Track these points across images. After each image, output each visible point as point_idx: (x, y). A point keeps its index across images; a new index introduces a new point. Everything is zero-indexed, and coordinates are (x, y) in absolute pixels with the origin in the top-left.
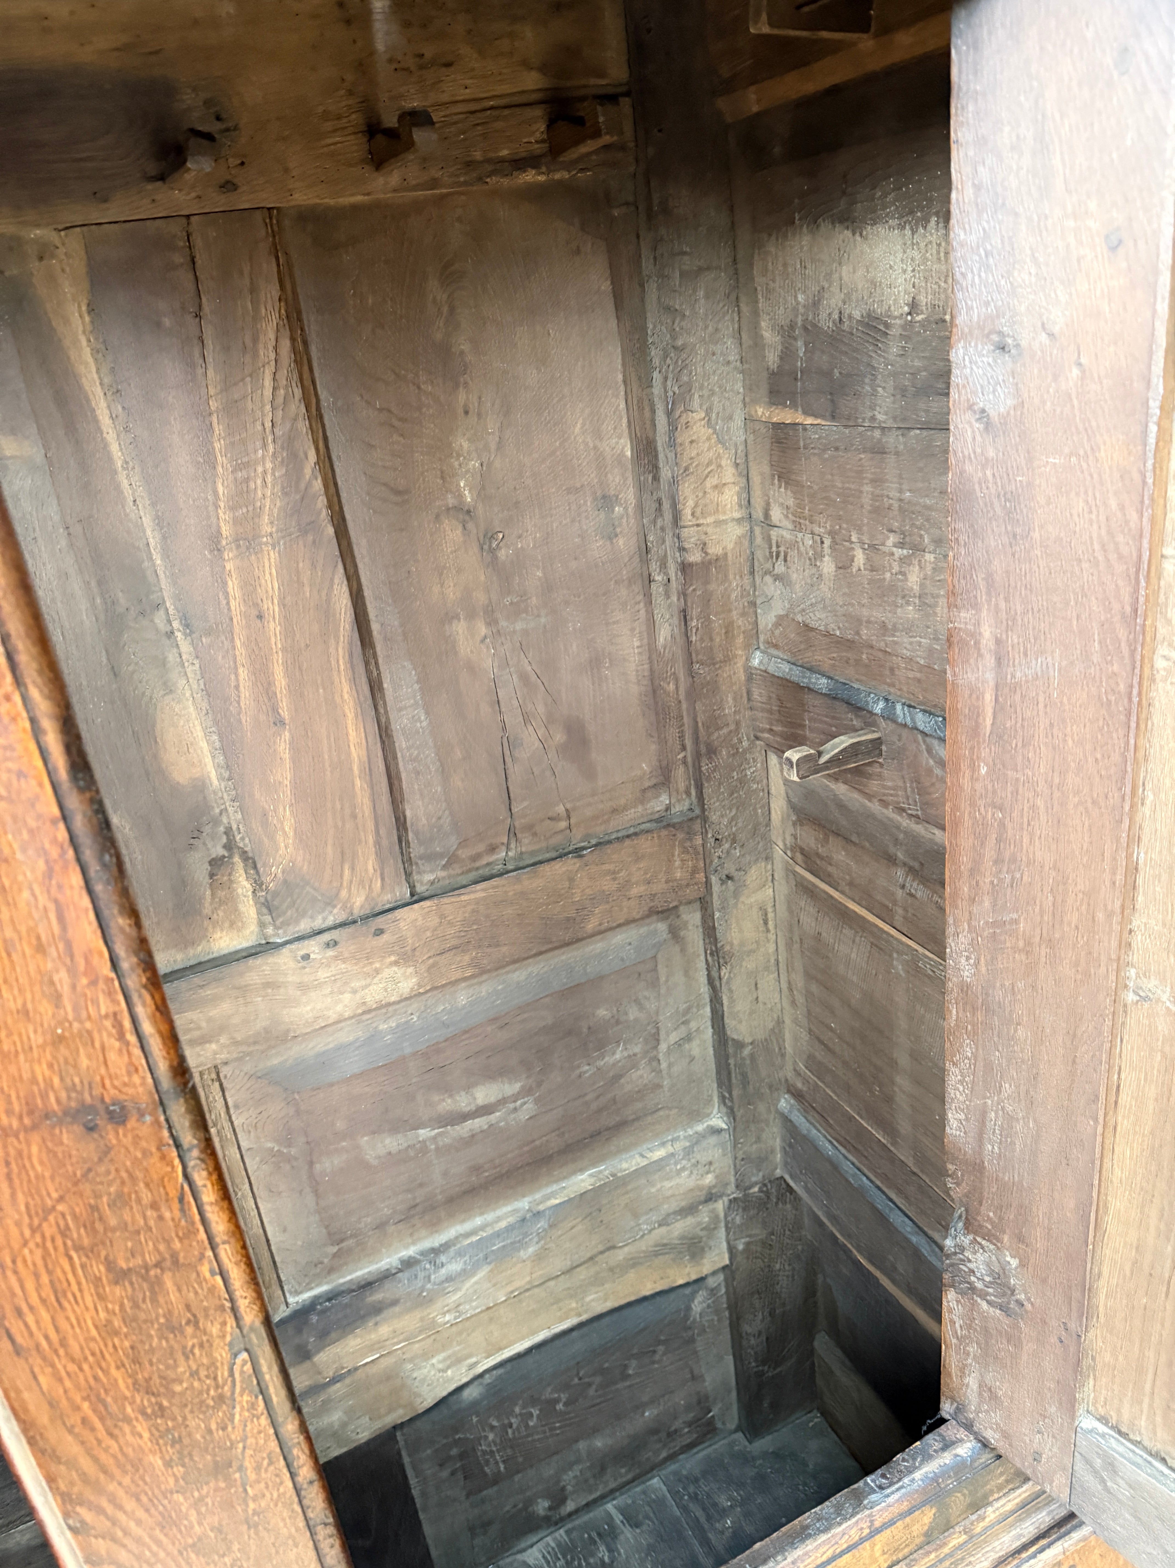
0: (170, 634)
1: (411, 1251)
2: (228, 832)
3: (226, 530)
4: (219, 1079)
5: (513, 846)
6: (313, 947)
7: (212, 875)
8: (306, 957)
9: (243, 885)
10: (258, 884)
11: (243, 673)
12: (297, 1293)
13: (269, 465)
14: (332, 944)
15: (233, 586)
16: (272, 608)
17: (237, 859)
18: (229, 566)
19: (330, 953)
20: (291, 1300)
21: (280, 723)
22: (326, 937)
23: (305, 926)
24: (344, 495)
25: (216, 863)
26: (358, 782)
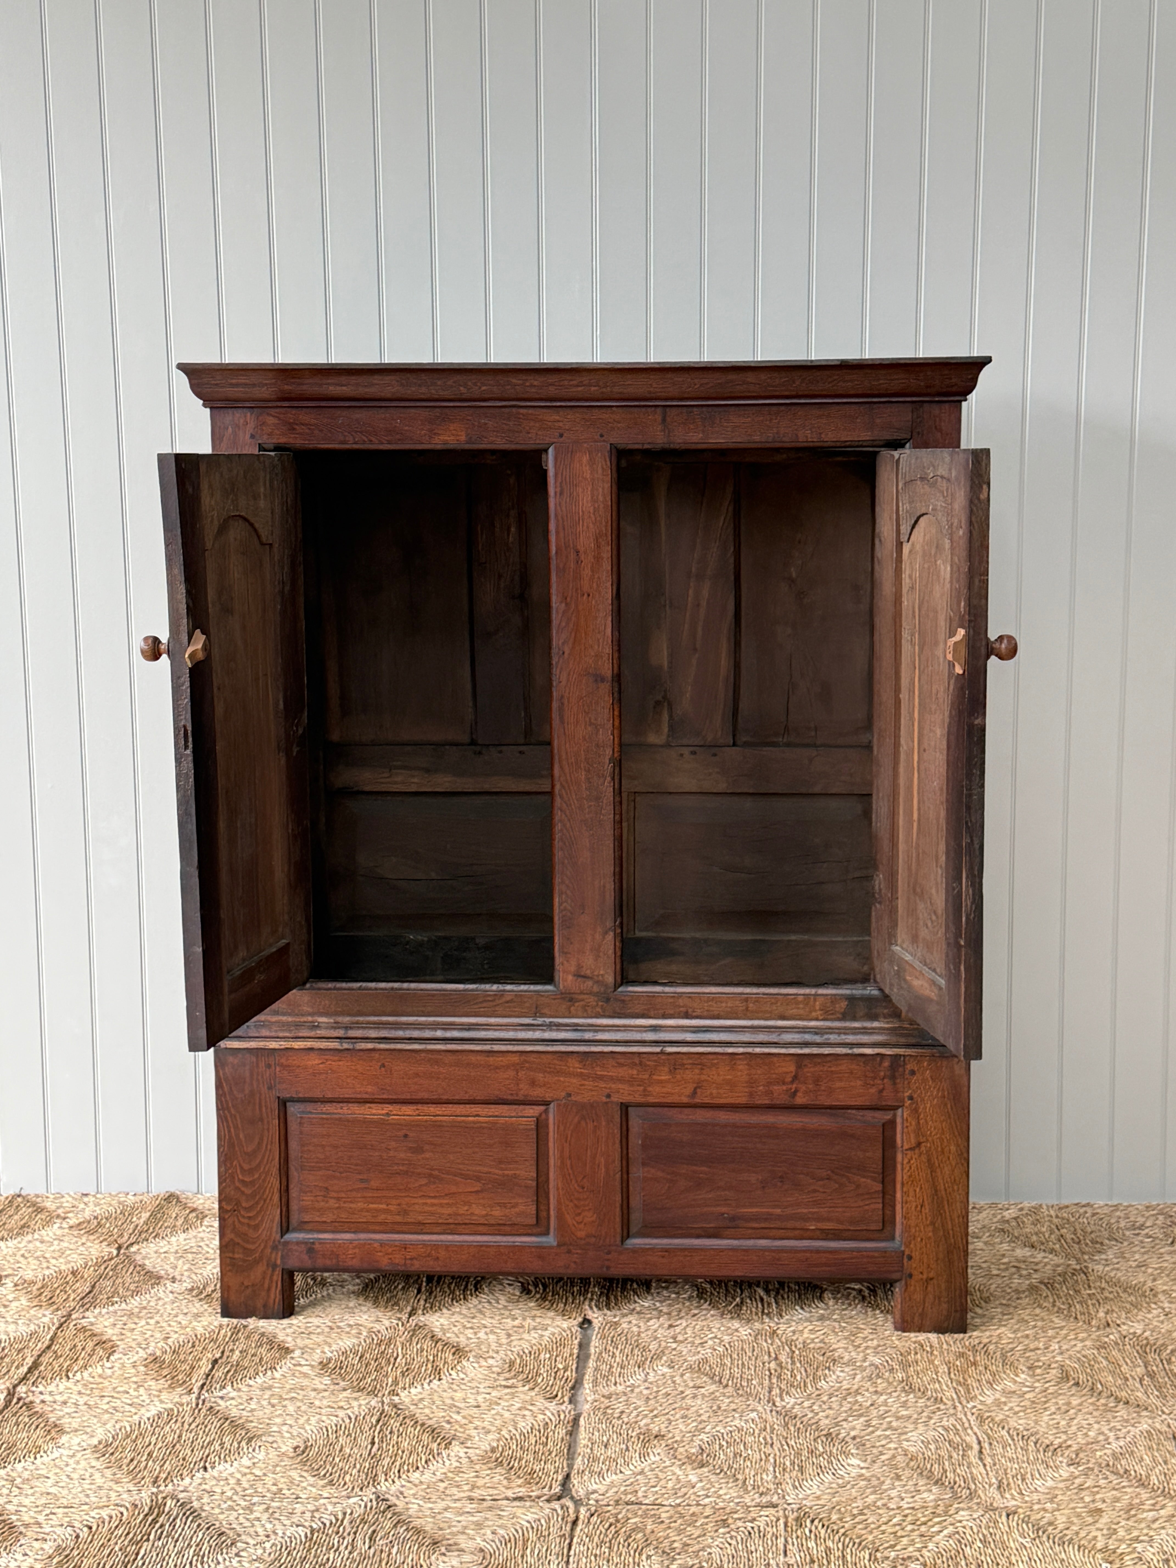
0: (665, 606)
1: (698, 935)
2: (665, 691)
3: (693, 570)
4: (634, 801)
5: (786, 736)
6: (686, 751)
7: (654, 707)
8: (682, 755)
9: (665, 716)
10: (671, 717)
11: (686, 626)
12: (640, 931)
13: (715, 550)
14: (693, 753)
15: (691, 592)
16: (704, 603)
17: (666, 704)
18: (692, 584)
19: (692, 757)
20: (637, 932)
21: (695, 649)
22: (692, 749)
23: (685, 741)
24: (742, 566)
25: (658, 703)
26: (721, 684)
